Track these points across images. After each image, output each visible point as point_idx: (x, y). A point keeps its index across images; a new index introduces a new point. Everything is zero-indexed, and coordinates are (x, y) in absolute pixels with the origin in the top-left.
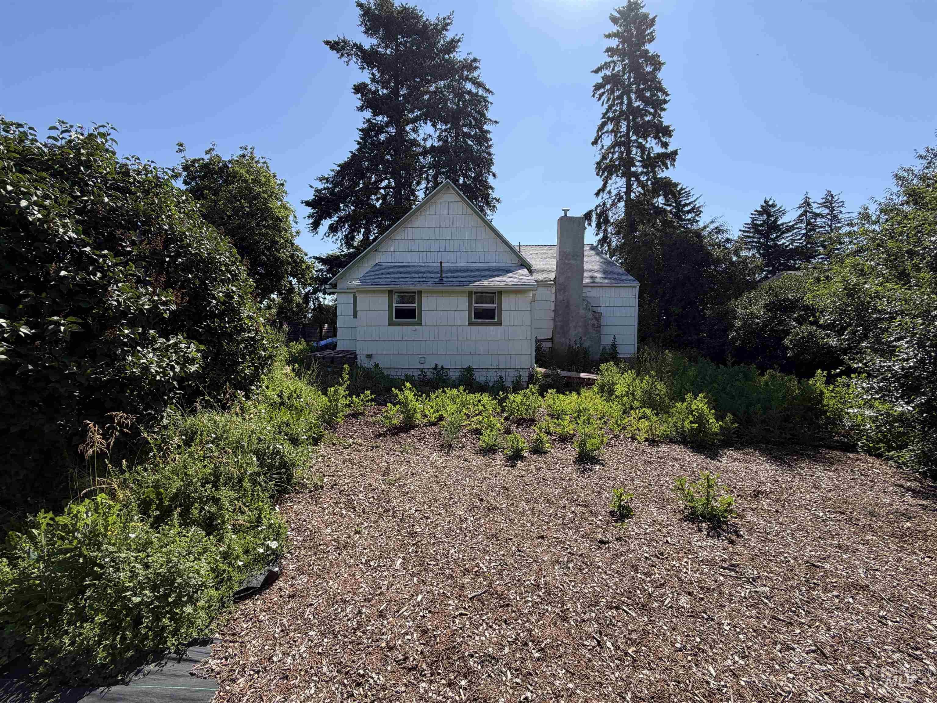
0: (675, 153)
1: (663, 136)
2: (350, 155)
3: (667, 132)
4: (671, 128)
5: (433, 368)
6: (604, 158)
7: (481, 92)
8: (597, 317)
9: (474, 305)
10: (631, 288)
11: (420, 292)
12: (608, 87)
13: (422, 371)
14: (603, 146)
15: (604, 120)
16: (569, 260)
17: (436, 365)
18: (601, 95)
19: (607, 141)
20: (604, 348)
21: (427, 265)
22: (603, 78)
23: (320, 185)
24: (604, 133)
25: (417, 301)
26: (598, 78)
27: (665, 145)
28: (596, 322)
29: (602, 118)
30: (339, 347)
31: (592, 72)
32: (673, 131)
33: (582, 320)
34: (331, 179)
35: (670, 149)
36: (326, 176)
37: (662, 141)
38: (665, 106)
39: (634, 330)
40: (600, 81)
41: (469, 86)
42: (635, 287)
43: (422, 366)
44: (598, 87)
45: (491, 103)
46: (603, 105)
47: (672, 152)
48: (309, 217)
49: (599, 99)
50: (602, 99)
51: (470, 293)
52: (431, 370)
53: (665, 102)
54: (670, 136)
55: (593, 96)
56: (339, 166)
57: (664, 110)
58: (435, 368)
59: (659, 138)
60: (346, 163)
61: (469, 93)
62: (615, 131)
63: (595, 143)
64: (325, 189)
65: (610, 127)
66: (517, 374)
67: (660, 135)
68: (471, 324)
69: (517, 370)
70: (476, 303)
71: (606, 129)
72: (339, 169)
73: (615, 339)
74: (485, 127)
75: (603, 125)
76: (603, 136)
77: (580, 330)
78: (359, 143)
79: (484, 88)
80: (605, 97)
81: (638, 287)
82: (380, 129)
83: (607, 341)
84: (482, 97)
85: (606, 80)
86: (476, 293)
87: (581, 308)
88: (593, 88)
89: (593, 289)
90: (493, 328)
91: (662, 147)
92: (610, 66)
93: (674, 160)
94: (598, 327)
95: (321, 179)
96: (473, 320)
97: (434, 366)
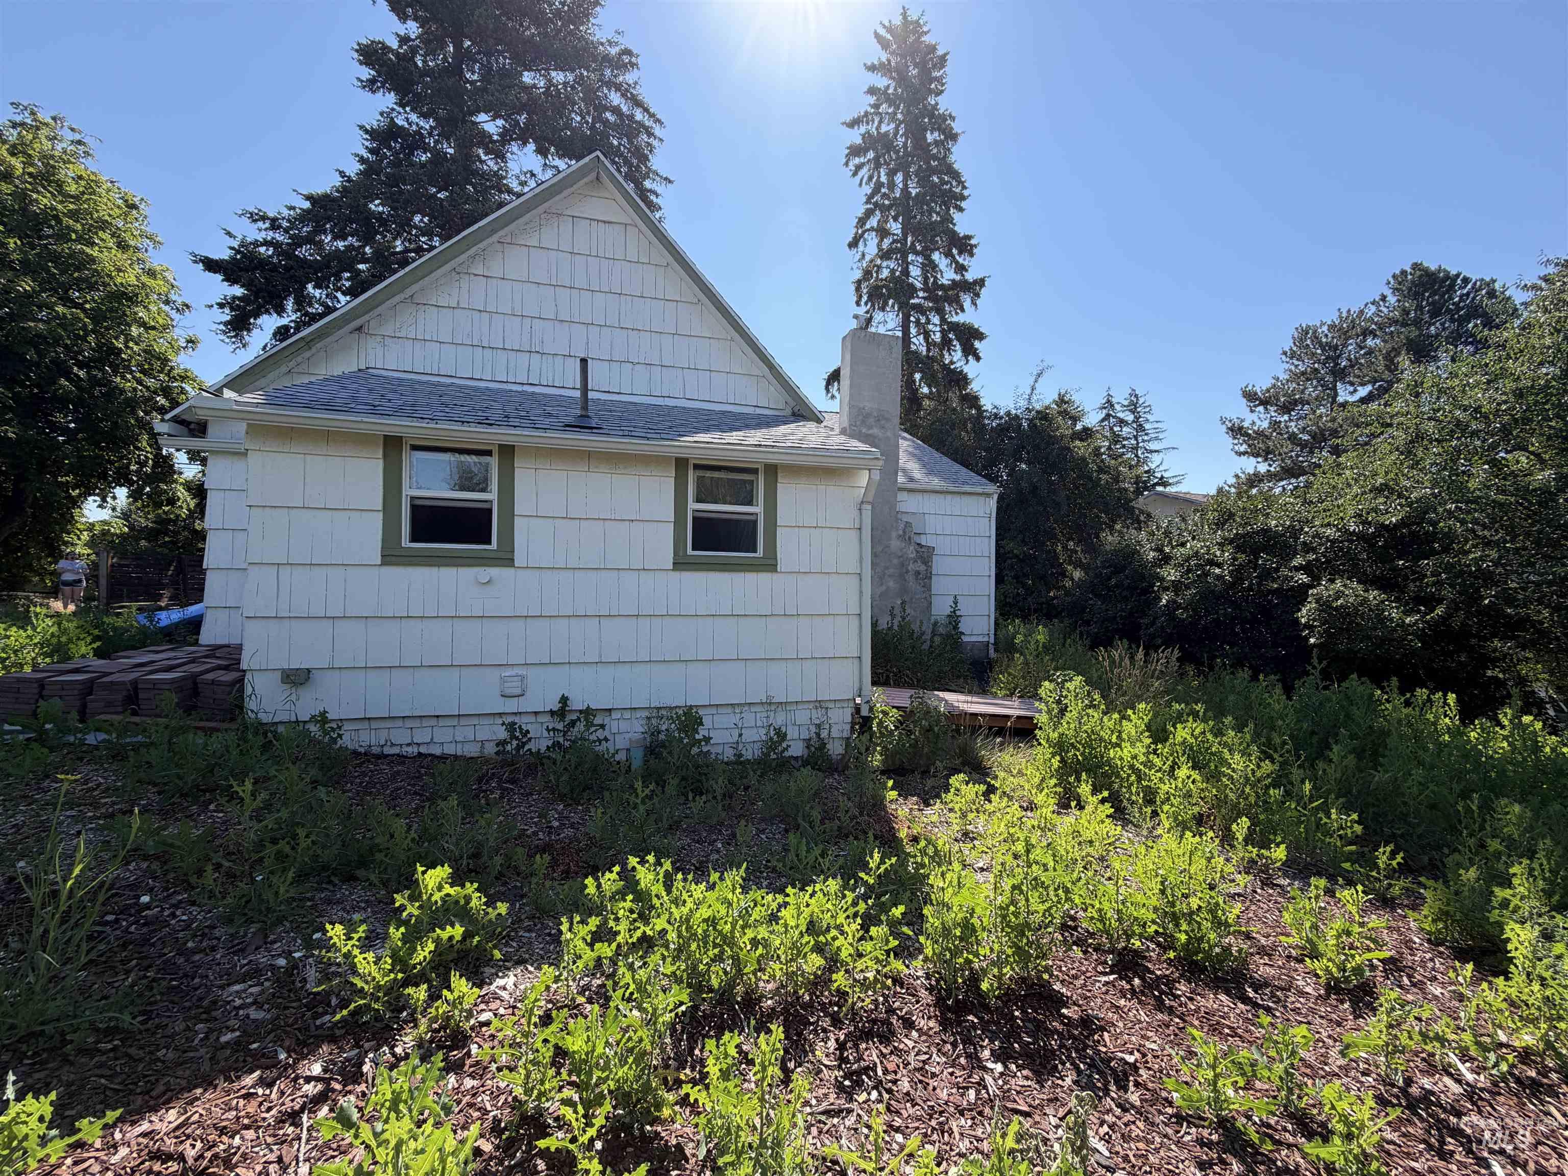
0: (981, 282)
1: (960, 253)
2: (337, 181)
3: (964, 245)
4: (973, 242)
5: (552, 713)
6: (867, 274)
7: (639, 115)
8: (925, 555)
9: (693, 505)
10: (982, 499)
11: (508, 452)
12: (871, 155)
13: (511, 727)
14: (863, 255)
15: (869, 206)
16: (870, 427)
17: (564, 700)
18: (859, 167)
19: (871, 246)
20: (936, 624)
21: (530, 389)
22: (863, 136)
23: (255, 233)
24: (868, 230)
25: (494, 485)
26: (855, 137)
27: (961, 269)
28: (923, 568)
29: (867, 203)
30: (209, 635)
31: (843, 124)
32: (975, 246)
33: (895, 561)
34: (285, 224)
35: (970, 276)
36: (271, 215)
37: (957, 263)
38: (963, 204)
39: (988, 586)
40: (859, 141)
41: (615, 98)
42: (988, 495)
43: (511, 706)
44: (855, 151)
45: (661, 140)
46: (860, 185)
47: (975, 282)
48: (221, 306)
49: (855, 174)
50: (861, 174)
51: (681, 464)
52: (546, 719)
53: (963, 198)
54: (972, 255)
55: (847, 164)
56: (309, 198)
57: (961, 209)
58: (562, 710)
59: (953, 257)
60: (326, 196)
61: (616, 110)
62: (882, 232)
63: (853, 244)
64: (266, 243)
65: (873, 222)
66: (818, 716)
67: (955, 251)
68: (681, 564)
69: (819, 704)
70: (699, 500)
71: (868, 226)
72: (307, 205)
73: (956, 603)
74: (647, 184)
75: (869, 214)
76: (866, 235)
77: (891, 584)
78: (362, 160)
79: (646, 110)
80: (864, 172)
81: (996, 497)
82: (415, 141)
83: (941, 608)
84: (641, 124)
85: (870, 142)
86: (697, 467)
87: (894, 534)
88: (847, 151)
89: (912, 495)
90: (751, 578)
91: (956, 272)
92: (873, 121)
93: (978, 295)
94: (925, 578)
95: (257, 217)
96: (690, 551)
97: (556, 707)
